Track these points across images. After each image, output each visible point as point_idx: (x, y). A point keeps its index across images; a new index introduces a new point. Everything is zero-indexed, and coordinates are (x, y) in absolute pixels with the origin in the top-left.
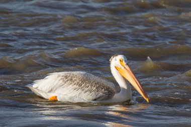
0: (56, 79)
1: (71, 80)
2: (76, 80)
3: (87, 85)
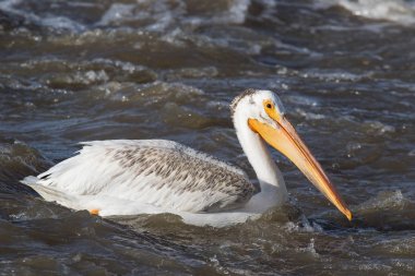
0: (101, 161)
1: (142, 160)
2: (154, 161)
3: (184, 173)
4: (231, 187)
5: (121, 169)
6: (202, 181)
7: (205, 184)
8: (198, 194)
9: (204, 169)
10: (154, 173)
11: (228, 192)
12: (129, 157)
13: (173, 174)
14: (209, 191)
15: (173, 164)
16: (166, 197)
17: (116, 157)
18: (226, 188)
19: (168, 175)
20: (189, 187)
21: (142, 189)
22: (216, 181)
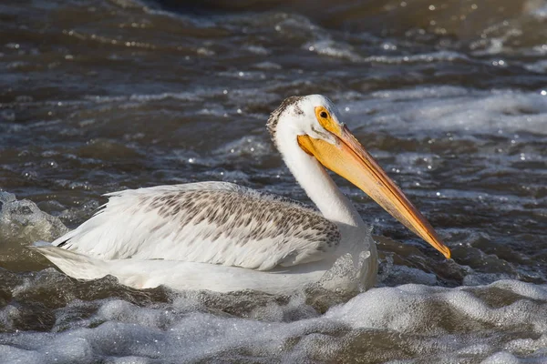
4: (310, 231)
5: (161, 219)
6: (270, 226)
7: (275, 228)
8: (267, 241)
9: (271, 210)
10: (206, 220)
11: (307, 237)
12: (171, 203)
13: (231, 218)
14: (281, 238)
15: (230, 206)
16: (226, 249)
17: (154, 205)
18: (304, 232)
19: (224, 221)
20: (254, 234)
21: (192, 242)
22: (290, 223)
